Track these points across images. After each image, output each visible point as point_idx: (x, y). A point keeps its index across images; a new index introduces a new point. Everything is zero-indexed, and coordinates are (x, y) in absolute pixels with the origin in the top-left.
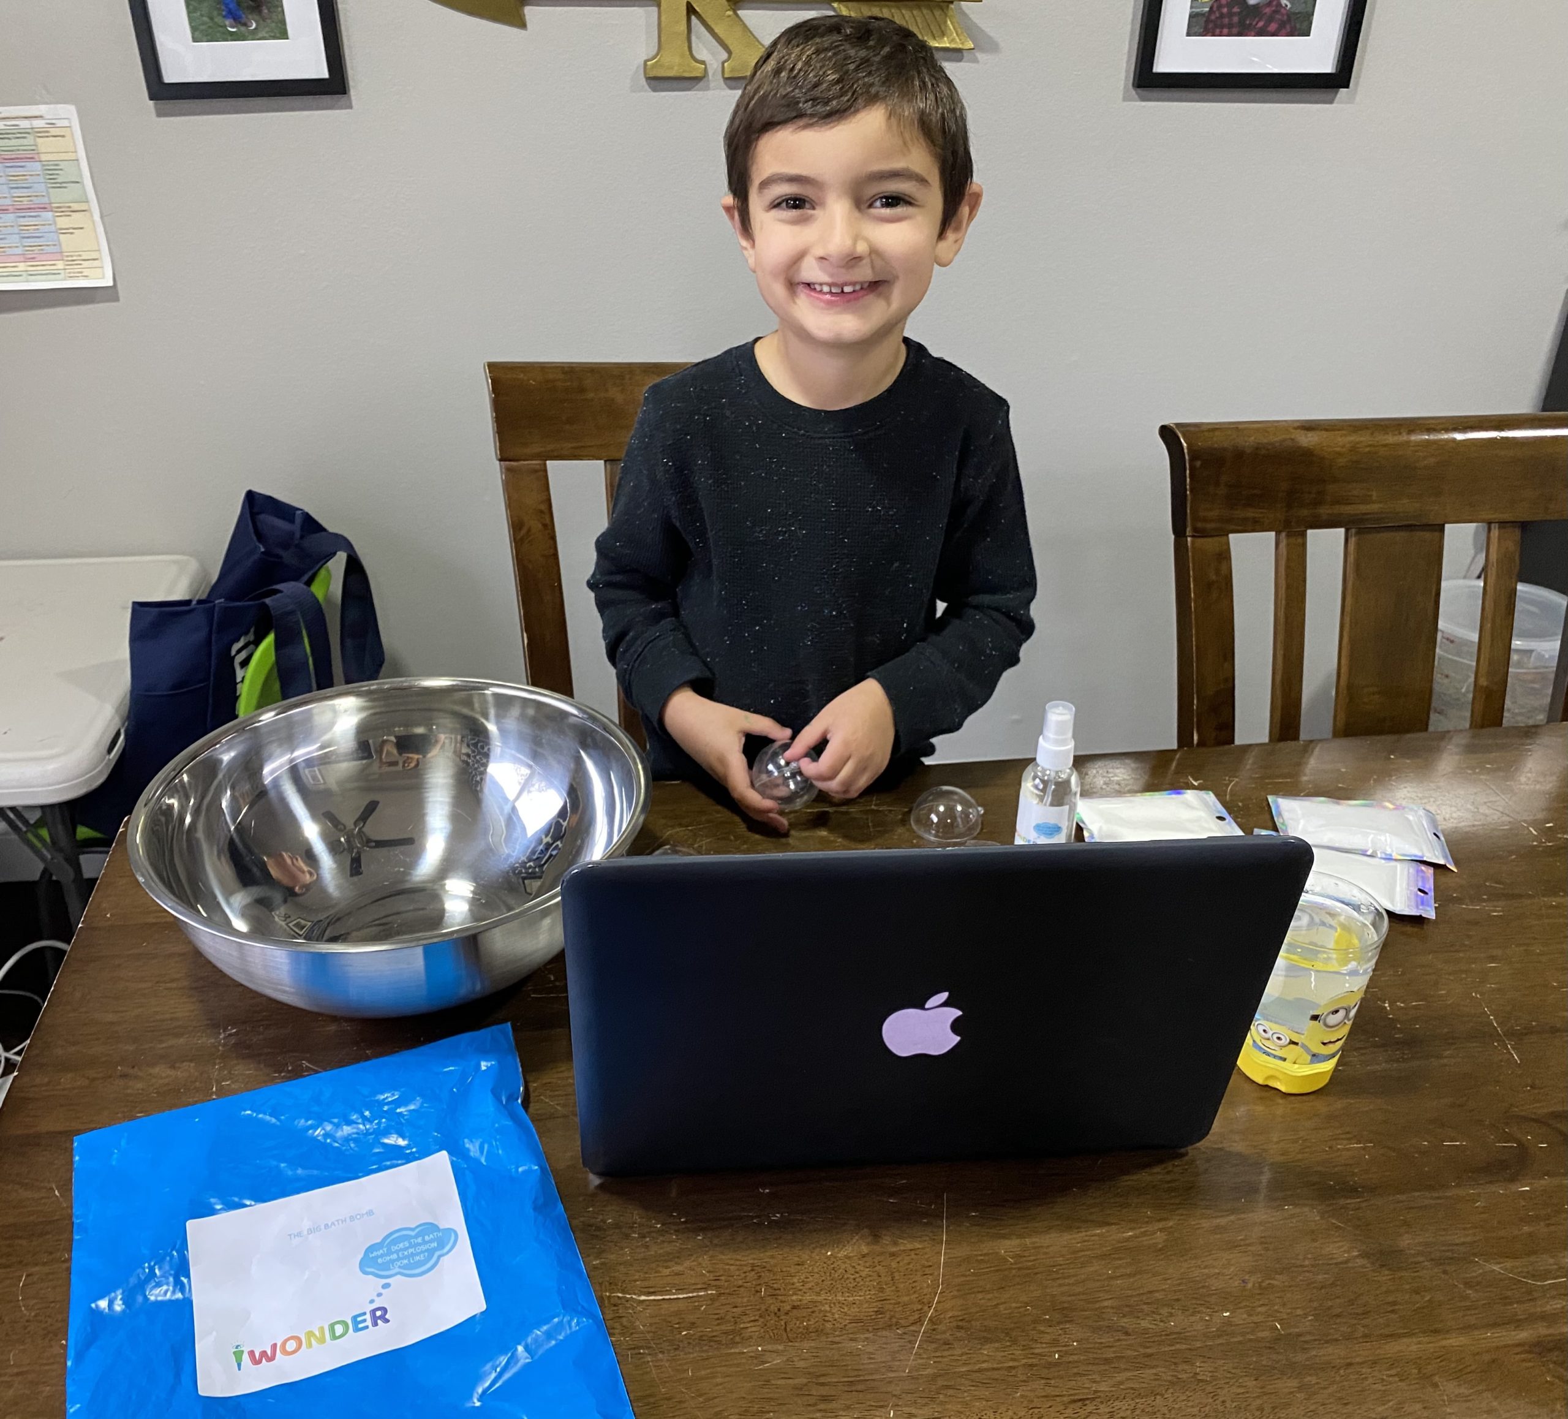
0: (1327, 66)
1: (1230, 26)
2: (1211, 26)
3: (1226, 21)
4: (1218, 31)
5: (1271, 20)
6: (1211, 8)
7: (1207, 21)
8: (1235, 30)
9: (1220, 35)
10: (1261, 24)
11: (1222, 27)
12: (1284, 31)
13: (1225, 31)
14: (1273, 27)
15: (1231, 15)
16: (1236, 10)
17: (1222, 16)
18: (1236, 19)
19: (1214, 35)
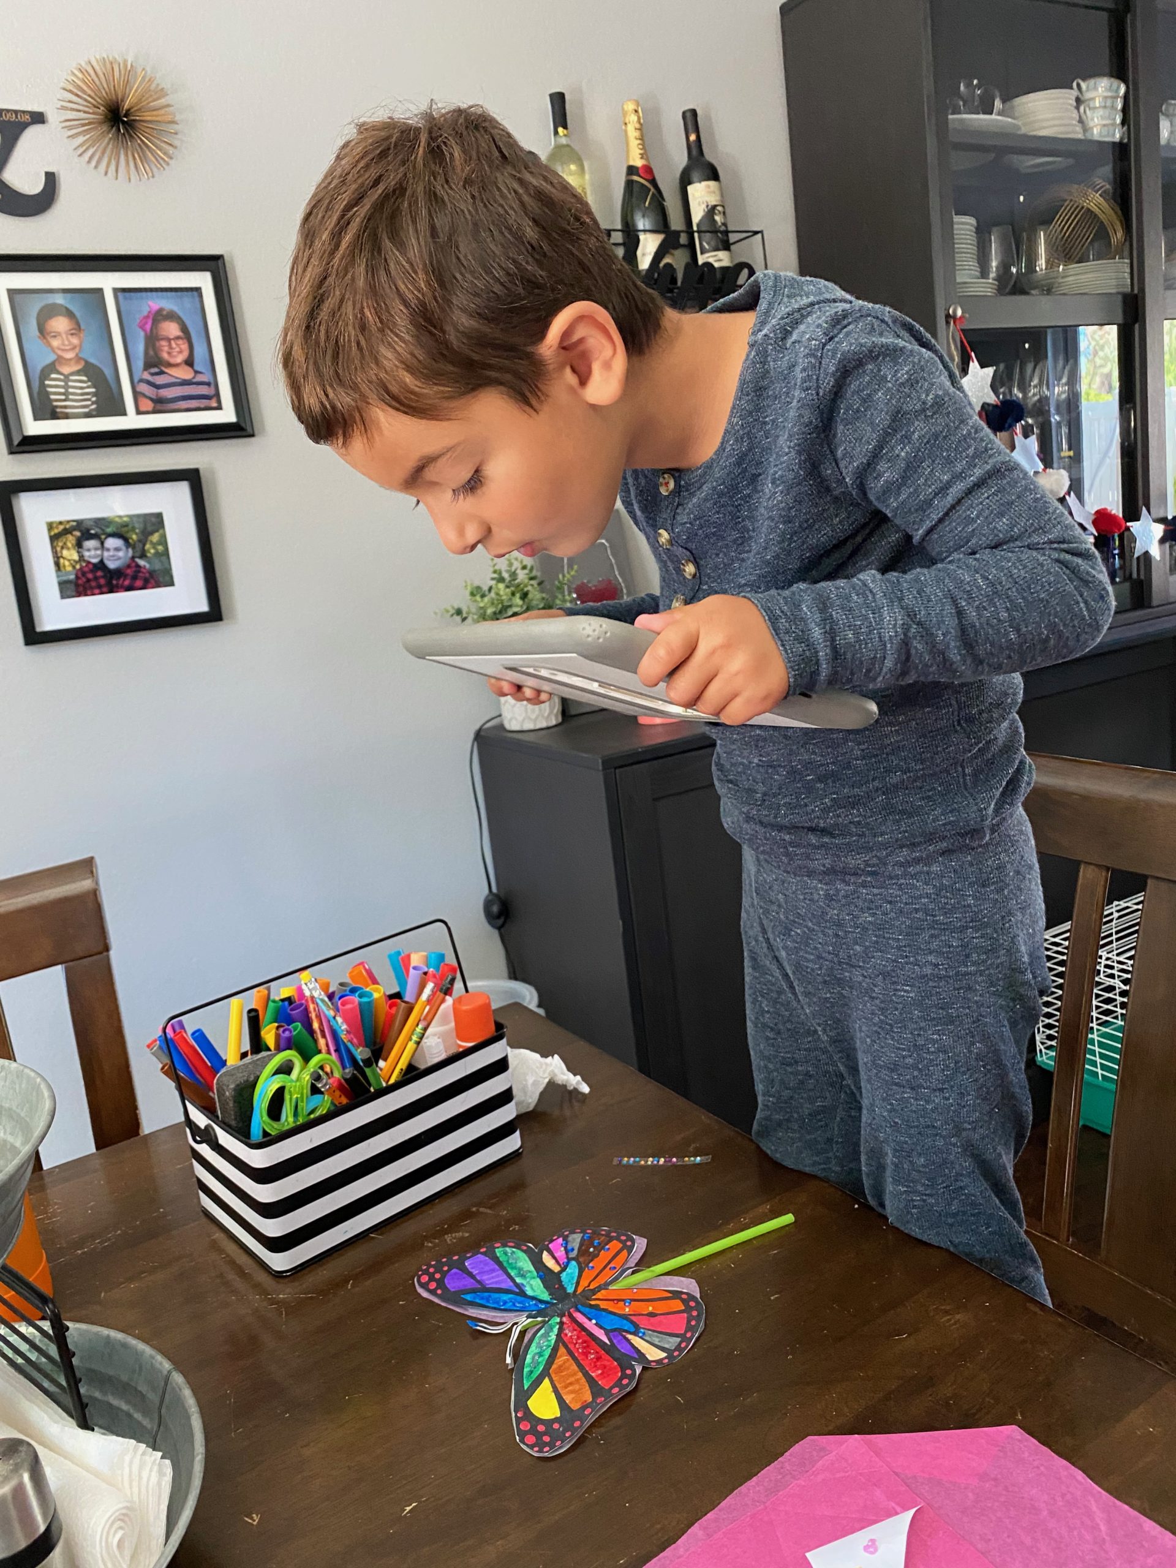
0: (202, 605)
1: (99, 587)
2: (81, 589)
3: (93, 584)
4: (89, 592)
5: (135, 578)
6: (77, 577)
7: (77, 585)
8: (105, 589)
9: (93, 594)
10: (127, 583)
11: (92, 588)
12: (150, 585)
13: (97, 591)
14: (139, 583)
15: (96, 578)
16: (100, 573)
17: (88, 580)
18: (102, 581)
19: (86, 595)
